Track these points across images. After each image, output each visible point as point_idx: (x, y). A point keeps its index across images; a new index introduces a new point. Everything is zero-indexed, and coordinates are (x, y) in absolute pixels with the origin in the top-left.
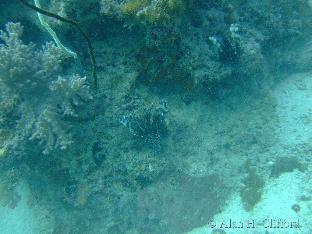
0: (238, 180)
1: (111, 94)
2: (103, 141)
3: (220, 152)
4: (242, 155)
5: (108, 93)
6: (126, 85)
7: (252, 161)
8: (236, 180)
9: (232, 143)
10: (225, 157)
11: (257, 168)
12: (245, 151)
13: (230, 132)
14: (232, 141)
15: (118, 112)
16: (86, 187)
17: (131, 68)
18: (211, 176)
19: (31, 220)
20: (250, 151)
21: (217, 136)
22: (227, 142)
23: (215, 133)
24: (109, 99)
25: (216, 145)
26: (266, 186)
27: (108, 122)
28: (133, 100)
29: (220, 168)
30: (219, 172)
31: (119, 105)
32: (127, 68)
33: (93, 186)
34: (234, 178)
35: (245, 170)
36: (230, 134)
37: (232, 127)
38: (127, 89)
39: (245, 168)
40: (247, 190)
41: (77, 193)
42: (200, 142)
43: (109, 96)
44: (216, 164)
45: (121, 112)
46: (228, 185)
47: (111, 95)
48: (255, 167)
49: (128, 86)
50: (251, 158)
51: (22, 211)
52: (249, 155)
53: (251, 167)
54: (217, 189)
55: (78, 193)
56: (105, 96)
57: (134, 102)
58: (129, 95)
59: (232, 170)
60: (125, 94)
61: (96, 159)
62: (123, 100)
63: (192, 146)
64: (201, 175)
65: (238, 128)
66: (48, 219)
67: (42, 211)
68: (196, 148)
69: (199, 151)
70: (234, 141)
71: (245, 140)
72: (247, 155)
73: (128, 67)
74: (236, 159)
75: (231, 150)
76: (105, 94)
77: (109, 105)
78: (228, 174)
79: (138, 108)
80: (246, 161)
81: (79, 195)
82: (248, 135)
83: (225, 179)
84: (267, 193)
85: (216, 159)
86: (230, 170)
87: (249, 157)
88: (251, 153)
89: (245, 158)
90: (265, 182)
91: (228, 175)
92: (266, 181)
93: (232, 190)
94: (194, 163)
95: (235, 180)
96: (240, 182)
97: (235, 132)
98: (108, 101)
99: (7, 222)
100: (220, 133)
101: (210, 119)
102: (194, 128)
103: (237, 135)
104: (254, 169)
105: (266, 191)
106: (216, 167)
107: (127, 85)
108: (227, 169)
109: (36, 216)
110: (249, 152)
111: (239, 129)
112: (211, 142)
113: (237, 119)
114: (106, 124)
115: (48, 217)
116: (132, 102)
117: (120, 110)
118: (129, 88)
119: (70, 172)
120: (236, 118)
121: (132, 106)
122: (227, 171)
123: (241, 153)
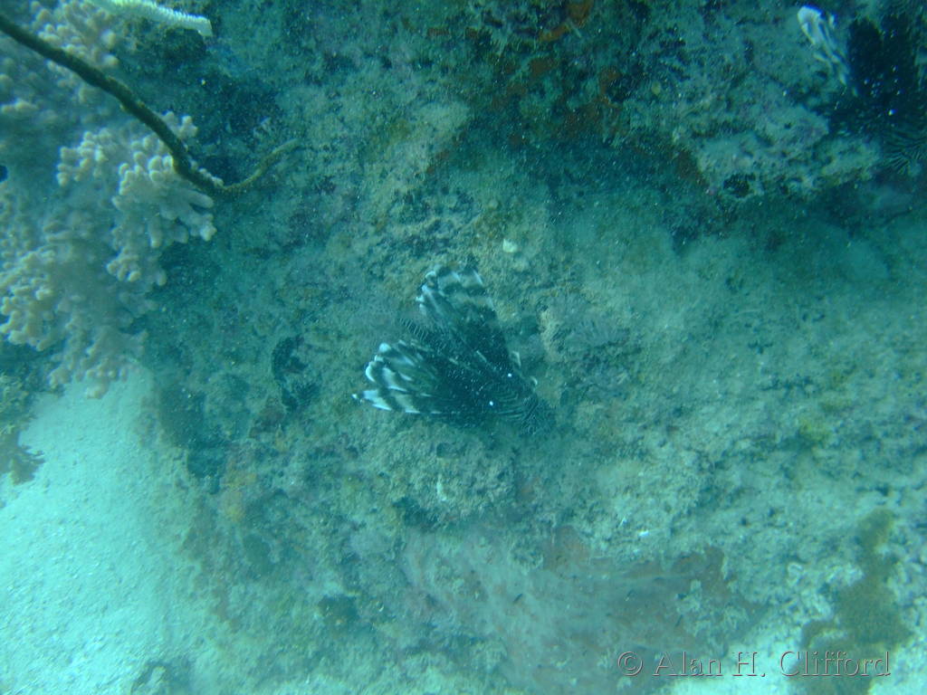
0: (809, 584)
1: (356, 178)
2: (311, 342)
3: (761, 459)
4: (861, 490)
5: (341, 175)
6: (414, 152)
7: (896, 526)
8: (801, 580)
9: (825, 436)
10: (778, 486)
11: (907, 558)
12: (879, 476)
13: (831, 388)
14: (831, 428)
15: (370, 252)
16: (249, 469)
17: (445, 86)
18: (682, 557)
19: (141, 478)
20: (903, 481)
21: (769, 394)
22: (805, 428)
23: (762, 385)
24: (344, 197)
25: (750, 433)
26: (909, 651)
27: (332, 280)
28: (433, 219)
29: (744, 523)
30: (730, 540)
31: (380, 226)
32: (430, 86)
33: (274, 472)
34: (794, 569)
35: (849, 551)
36: (830, 397)
37: (848, 373)
38: (416, 168)
39: (858, 541)
40: (828, 635)
41: (221, 480)
42: (679, 412)
43: (346, 187)
44: (727, 507)
45: (381, 253)
46: (756, 593)
47: (356, 183)
48: (899, 550)
49: (422, 160)
50: (898, 510)
51: (118, 444)
52: (895, 495)
53: (883, 549)
54: (698, 605)
55: (224, 482)
56: (327, 186)
57: (437, 226)
58: (419, 195)
59: (794, 537)
60: (404, 190)
61: (285, 392)
62: (398, 209)
63: (640, 424)
64: (636, 550)
65: (871, 382)
66: (183, 492)
67: (171, 461)
68: (653, 438)
69: (663, 449)
70: (837, 431)
71: (886, 435)
72: (884, 491)
73: (433, 81)
74: (827, 499)
75: (815, 460)
76: (331, 177)
77: (344, 219)
78: (768, 552)
79: (449, 249)
80: (869, 520)
81: (225, 489)
82: (909, 419)
83: (748, 568)
84: (902, 680)
85: (730, 490)
86: (786, 537)
87: (891, 503)
88: (902, 490)
89: (867, 505)
90: (911, 634)
91: (770, 556)
92: (917, 630)
93: (771, 614)
94: (628, 496)
95: (796, 580)
96: (814, 590)
97: (852, 396)
98: (338, 204)
99: (75, 463)
100: (789, 386)
101: (756, 323)
102: (667, 357)
103: (856, 411)
104: (894, 559)
105: (901, 671)
106: (724, 517)
107: (415, 154)
108: (776, 531)
109: (156, 470)
110: (893, 484)
111: (874, 388)
112: (731, 420)
113: (885, 339)
114: (325, 285)
115: (183, 488)
116: (427, 224)
117: (378, 244)
118: (423, 166)
119: (207, 407)
120: (878, 337)
121: (425, 238)
122: (773, 539)
123: (858, 483)
